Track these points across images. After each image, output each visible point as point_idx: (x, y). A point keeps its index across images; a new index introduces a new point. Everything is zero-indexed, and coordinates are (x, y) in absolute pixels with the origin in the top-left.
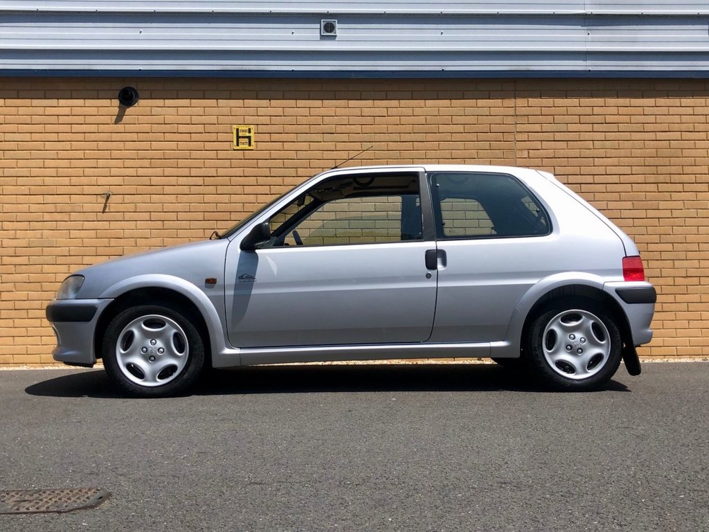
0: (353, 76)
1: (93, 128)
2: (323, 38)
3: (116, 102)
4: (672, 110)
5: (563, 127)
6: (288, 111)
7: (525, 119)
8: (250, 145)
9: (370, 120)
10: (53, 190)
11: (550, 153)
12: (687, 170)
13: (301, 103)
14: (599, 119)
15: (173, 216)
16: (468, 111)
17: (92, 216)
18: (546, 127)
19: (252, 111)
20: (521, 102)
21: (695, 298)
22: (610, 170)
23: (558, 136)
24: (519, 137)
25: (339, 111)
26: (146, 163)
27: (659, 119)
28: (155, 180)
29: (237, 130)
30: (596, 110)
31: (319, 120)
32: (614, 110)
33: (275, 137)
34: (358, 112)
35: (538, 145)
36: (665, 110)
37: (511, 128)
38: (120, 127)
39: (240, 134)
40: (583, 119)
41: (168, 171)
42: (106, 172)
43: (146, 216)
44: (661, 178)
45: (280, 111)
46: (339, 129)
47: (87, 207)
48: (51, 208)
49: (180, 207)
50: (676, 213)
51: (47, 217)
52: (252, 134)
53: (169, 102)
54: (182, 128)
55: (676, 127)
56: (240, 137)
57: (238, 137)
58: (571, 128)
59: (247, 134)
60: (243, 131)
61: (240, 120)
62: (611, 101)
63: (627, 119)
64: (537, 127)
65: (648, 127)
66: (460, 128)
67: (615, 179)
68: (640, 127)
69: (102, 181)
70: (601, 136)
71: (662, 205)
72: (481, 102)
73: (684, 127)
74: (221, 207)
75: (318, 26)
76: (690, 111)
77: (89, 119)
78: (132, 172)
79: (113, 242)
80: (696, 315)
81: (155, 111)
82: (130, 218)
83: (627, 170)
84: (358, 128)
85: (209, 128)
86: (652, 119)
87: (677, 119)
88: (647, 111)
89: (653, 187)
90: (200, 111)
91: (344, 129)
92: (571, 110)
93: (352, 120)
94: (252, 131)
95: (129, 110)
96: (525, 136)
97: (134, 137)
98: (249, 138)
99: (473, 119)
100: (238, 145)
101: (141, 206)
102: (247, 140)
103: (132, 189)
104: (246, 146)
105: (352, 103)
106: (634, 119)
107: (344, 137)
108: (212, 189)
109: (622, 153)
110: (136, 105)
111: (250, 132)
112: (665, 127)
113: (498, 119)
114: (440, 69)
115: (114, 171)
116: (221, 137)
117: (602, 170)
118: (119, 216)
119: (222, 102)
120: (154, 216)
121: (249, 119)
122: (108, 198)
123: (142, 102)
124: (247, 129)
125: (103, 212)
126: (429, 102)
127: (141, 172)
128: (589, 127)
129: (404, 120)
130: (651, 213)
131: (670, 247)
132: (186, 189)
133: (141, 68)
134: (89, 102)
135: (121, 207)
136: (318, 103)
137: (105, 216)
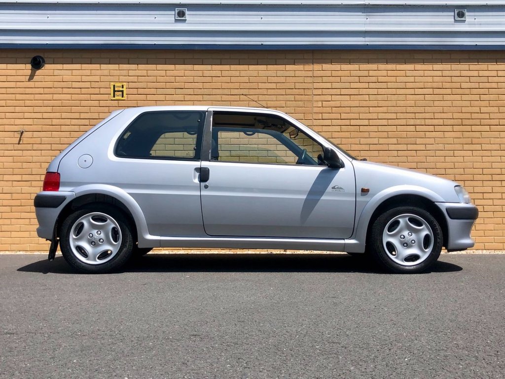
0: (196, 48)
1: (13, 85)
2: (176, 21)
3: (29, 66)
4: (427, 73)
5: (347, 85)
6: (150, 73)
7: (320, 80)
8: (123, 97)
9: (209, 79)
11: (338, 104)
12: (437, 116)
13: (160, 67)
14: (374, 79)
16: (279, 73)
17: (10, 147)
18: (335, 85)
19: (125, 73)
20: (317, 67)
22: (381, 116)
23: (344, 92)
24: (316, 92)
25: (187, 73)
26: (49, 109)
27: (417, 79)
28: (55, 122)
29: (114, 86)
30: (371, 73)
31: (172, 79)
32: (384, 73)
33: (141, 91)
34: (200, 73)
35: (329, 98)
36: (421, 73)
37: (310, 86)
38: (31, 84)
39: (116, 89)
40: (362, 79)
41: (64, 115)
42: (20, 115)
43: (49, 147)
44: (418, 122)
45: (144, 73)
46: (187, 85)
47: (7, 140)
50: (429, 147)
52: (124, 89)
53: (66, 66)
54: (75, 85)
55: (429, 85)
56: (116, 91)
57: (114, 91)
58: (353, 85)
59: (121, 89)
60: (118, 87)
61: (116, 79)
62: (382, 66)
63: (393, 79)
64: (329, 85)
65: (409, 85)
66: (274, 86)
67: (385, 122)
68: (403, 85)
69: (18, 122)
70: (375, 91)
71: (419, 141)
72: (289, 67)
73: (435, 85)
75: (173, 13)
76: (439, 73)
77: (10, 78)
78: (39, 115)
79: (25, 165)
81: (56, 72)
82: (37, 148)
83: (393, 116)
84: (200, 85)
85: (94, 85)
86: (412, 79)
87: (430, 79)
88: (408, 73)
89: (412, 128)
90: (88, 73)
91: (190, 85)
92: (353, 73)
93: (196, 79)
94: (125, 87)
95: (38, 72)
96: (319, 92)
97: (41, 91)
98: (122, 91)
99: (283, 80)
100: (114, 97)
101: (45, 140)
102: (121, 93)
103: (39, 128)
104: (120, 98)
105: (196, 67)
106: (399, 79)
107: (191, 91)
109: (390, 103)
110: (43, 68)
111: (123, 87)
112: (421, 85)
113: (301, 79)
114: (260, 43)
115: (27, 115)
116: (103, 91)
117: (374, 116)
118: (29, 147)
119: (104, 66)
120: (54, 147)
121: (122, 78)
122: (22, 133)
123: (47, 66)
124: (121, 85)
125: (19, 144)
126: (252, 67)
127: (45, 116)
128: (366, 85)
129: (233, 79)
130: (410, 147)
132: (77, 128)
133: (48, 43)
134: (10, 66)
135: (32, 141)
136: (172, 67)
137: (20, 147)
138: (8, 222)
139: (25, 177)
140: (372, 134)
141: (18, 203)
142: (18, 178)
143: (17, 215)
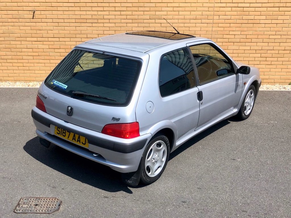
10: (10, 8)
15: (62, 21)
17: (28, 20)
21: (287, 59)
28: (53, 4)
43: (51, 20)
44: (282, 5)
47: (26, 16)
48: (10, 16)
49: (65, 16)
50: (285, 21)
51: (10, 20)
67: (260, 5)
69: (31, 4)
71: (280, 17)
74: (82, 17)
79: (38, 32)
80: (285, 67)
82: (44, 21)
89: (277, 9)
101: (48, 16)
103: (44, 8)
108: (78, 8)
118: (39, 20)
120: (54, 20)
122: (34, 13)
125: (33, 18)
130: (274, 21)
131: (279, 37)
132: (67, 9)
135: (40, 16)
137: (34, 20)
138: (32, 65)
139: (39, 39)
140: (251, 13)
141: (37, 54)
142: (35, 39)
143: (38, 61)
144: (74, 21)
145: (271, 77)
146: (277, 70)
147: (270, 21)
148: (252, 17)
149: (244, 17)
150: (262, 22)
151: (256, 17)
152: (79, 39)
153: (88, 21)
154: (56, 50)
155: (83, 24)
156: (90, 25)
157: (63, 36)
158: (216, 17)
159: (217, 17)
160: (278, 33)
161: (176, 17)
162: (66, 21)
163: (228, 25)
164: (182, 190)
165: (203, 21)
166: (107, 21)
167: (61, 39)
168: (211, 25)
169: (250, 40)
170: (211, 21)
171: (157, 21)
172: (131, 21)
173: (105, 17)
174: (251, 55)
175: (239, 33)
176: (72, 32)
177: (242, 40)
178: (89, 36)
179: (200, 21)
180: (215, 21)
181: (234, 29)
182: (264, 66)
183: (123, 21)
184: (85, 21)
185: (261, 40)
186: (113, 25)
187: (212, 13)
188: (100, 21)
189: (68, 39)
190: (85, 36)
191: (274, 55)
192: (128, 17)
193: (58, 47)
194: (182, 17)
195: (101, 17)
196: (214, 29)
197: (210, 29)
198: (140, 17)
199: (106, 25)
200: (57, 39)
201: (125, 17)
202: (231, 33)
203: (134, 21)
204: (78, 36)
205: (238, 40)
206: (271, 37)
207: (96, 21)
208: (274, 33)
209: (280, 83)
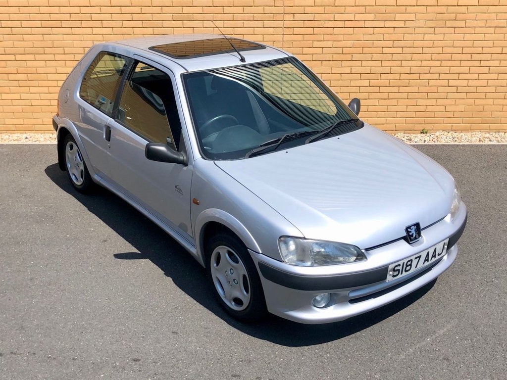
15: (18, 24)
21: (415, 89)
49: (22, 17)
71: (398, 16)
74: (53, 17)
80: (413, 102)
130: (388, 24)
131: (399, 50)
140: (348, 9)
144: (38, 24)
145: (390, 120)
146: (399, 108)
147: (381, 24)
148: (351, 17)
149: (338, 17)
150: (368, 24)
151: (358, 17)
152: (51, 57)
153: (64, 24)
154: (12, 77)
155: (55, 30)
156: (68, 30)
157: (21, 50)
158: (288, 17)
159: (290, 17)
160: (396, 44)
161: (219, 16)
162: (24, 24)
163: (310, 31)
164: (143, 337)
165: (267, 24)
166: (98, 24)
167: (19, 57)
168: (280, 31)
169: (349, 57)
170: (280, 24)
171: (187, 24)
172: (139, 24)
173: (95, 17)
174: (353, 83)
175: (330, 44)
176: (37, 44)
177: (335, 57)
178: (67, 50)
179: (260, 24)
180: (287, 24)
181: (321, 37)
182: (376, 102)
183: (126, 24)
184: (58, 24)
185: (369, 57)
186: (109, 31)
187: (281, 10)
188: (84, 24)
189: (31, 57)
190: (61, 51)
191: (393, 83)
192: (135, 17)
193: (14, 70)
194: (230, 17)
195: (87, 17)
196: (287, 38)
197: (280, 38)
198: (156, 17)
199: (96, 31)
200: (12, 57)
201: (129, 17)
202: (316, 44)
203: (146, 24)
204: (47, 50)
205: (329, 57)
206: (386, 50)
207: (78, 24)
208: (390, 44)
209: (405, 131)
